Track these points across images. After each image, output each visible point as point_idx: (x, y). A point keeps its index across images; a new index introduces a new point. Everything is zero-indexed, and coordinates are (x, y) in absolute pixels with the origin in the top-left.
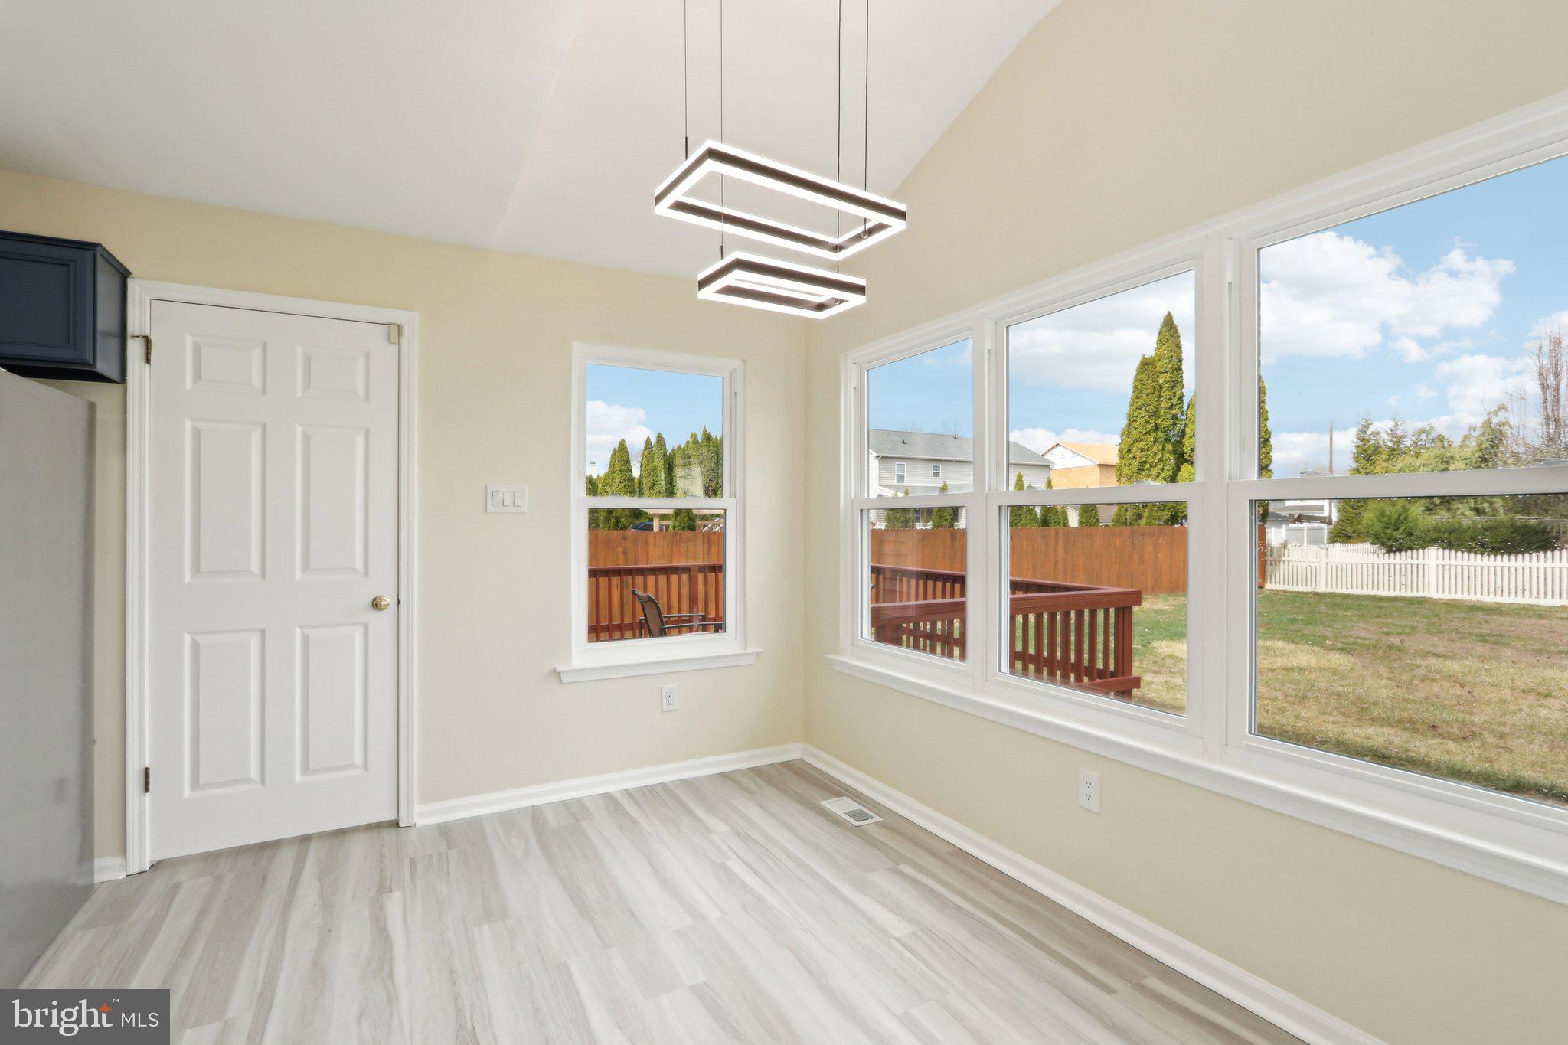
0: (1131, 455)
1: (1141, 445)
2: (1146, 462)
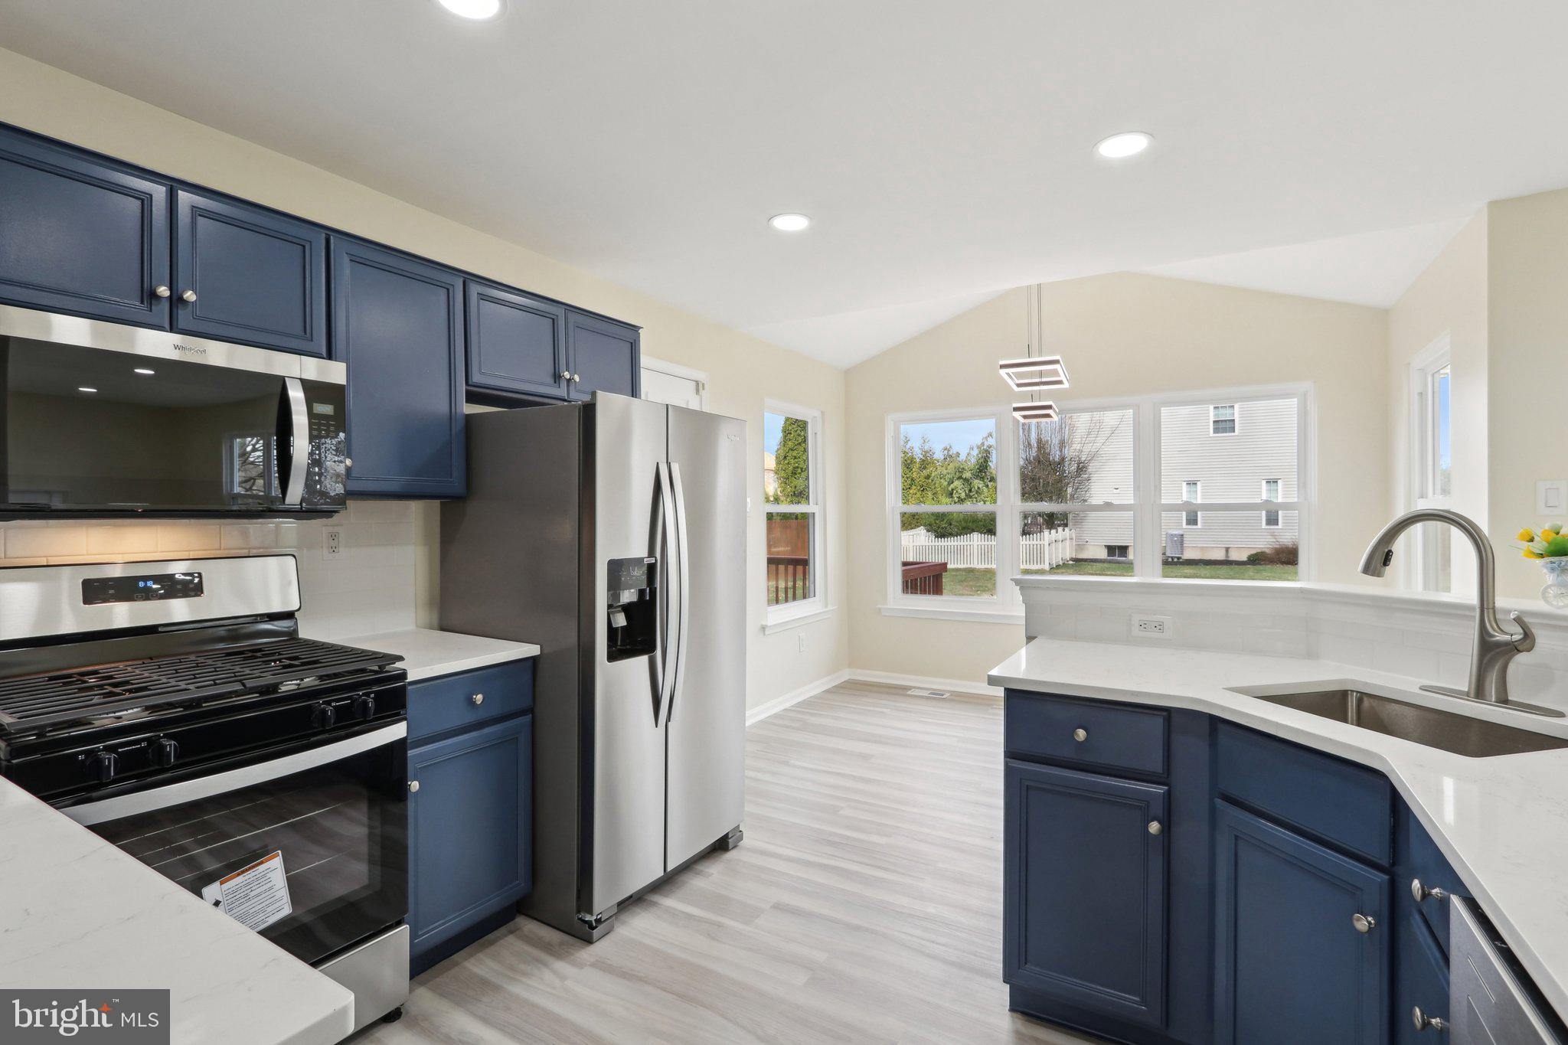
0: (786, 462)
1: (795, 453)
2: (798, 467)
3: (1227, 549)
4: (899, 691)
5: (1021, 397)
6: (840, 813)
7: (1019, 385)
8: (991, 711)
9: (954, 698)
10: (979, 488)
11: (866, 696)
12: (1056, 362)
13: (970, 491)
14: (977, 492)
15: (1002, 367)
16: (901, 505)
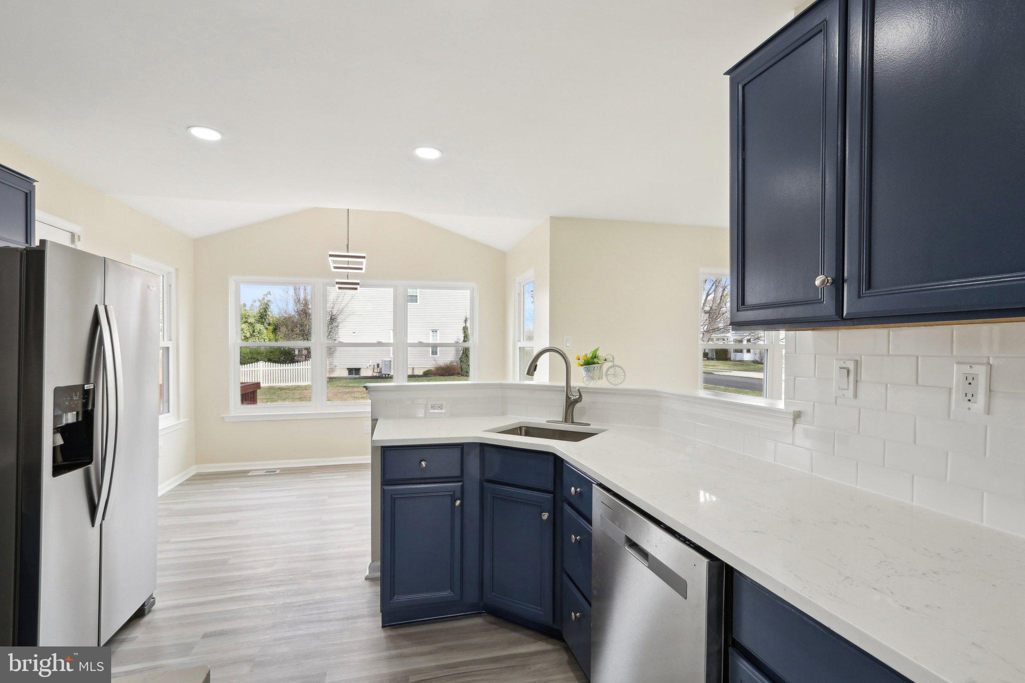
3: (413, 369)
4: (242, 474)
5: (340, 275)
6: (228, 563)
7: (335, 268)
8: (311, 476)
9: (283, 472)
10: (260, 330)
11: (216, 482)
12: (364, 257)
13: (254, 331)
14: (259, 333)
15: (331, 256)
16: (240, 341)
